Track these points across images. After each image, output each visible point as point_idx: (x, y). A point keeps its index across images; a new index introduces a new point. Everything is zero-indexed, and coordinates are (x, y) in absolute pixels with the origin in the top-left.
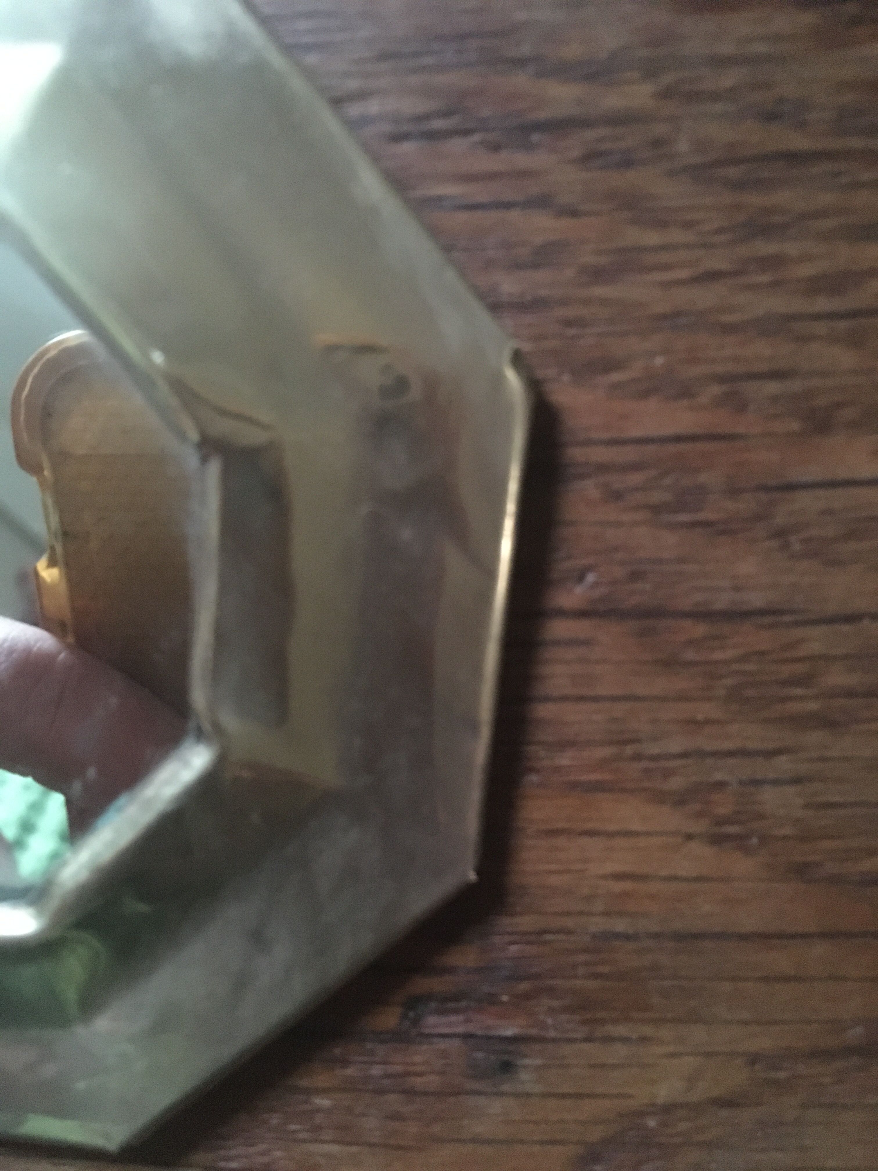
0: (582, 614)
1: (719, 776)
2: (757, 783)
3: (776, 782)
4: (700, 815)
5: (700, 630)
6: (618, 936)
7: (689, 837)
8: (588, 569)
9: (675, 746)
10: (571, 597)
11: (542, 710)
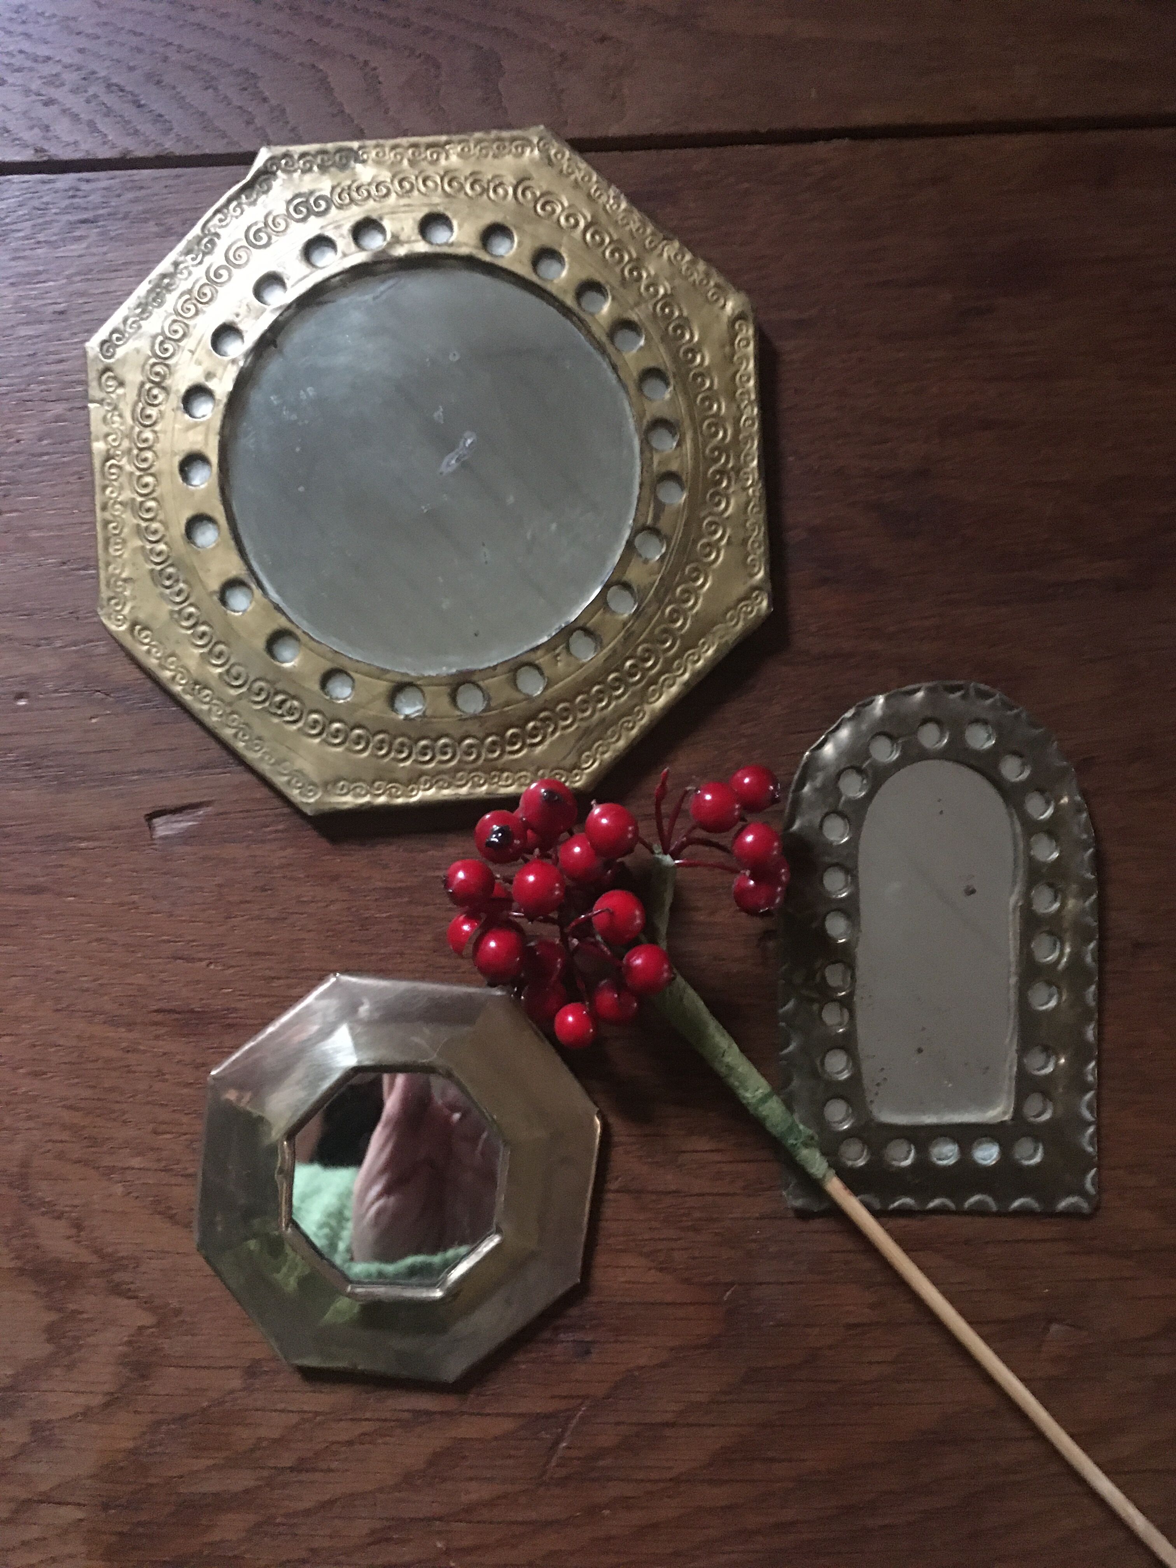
0: (617, 1191)
1: (660, 1247)
2: (673, 1249)
3: (679, 1249)
4: (653, 1261)
5: (654, 1197)
6: (626, 1303)
7: (650, 1269)
8: (620, 1176)
9: (646, 1236)
10: (613, 1186)
11: (603, 1224)
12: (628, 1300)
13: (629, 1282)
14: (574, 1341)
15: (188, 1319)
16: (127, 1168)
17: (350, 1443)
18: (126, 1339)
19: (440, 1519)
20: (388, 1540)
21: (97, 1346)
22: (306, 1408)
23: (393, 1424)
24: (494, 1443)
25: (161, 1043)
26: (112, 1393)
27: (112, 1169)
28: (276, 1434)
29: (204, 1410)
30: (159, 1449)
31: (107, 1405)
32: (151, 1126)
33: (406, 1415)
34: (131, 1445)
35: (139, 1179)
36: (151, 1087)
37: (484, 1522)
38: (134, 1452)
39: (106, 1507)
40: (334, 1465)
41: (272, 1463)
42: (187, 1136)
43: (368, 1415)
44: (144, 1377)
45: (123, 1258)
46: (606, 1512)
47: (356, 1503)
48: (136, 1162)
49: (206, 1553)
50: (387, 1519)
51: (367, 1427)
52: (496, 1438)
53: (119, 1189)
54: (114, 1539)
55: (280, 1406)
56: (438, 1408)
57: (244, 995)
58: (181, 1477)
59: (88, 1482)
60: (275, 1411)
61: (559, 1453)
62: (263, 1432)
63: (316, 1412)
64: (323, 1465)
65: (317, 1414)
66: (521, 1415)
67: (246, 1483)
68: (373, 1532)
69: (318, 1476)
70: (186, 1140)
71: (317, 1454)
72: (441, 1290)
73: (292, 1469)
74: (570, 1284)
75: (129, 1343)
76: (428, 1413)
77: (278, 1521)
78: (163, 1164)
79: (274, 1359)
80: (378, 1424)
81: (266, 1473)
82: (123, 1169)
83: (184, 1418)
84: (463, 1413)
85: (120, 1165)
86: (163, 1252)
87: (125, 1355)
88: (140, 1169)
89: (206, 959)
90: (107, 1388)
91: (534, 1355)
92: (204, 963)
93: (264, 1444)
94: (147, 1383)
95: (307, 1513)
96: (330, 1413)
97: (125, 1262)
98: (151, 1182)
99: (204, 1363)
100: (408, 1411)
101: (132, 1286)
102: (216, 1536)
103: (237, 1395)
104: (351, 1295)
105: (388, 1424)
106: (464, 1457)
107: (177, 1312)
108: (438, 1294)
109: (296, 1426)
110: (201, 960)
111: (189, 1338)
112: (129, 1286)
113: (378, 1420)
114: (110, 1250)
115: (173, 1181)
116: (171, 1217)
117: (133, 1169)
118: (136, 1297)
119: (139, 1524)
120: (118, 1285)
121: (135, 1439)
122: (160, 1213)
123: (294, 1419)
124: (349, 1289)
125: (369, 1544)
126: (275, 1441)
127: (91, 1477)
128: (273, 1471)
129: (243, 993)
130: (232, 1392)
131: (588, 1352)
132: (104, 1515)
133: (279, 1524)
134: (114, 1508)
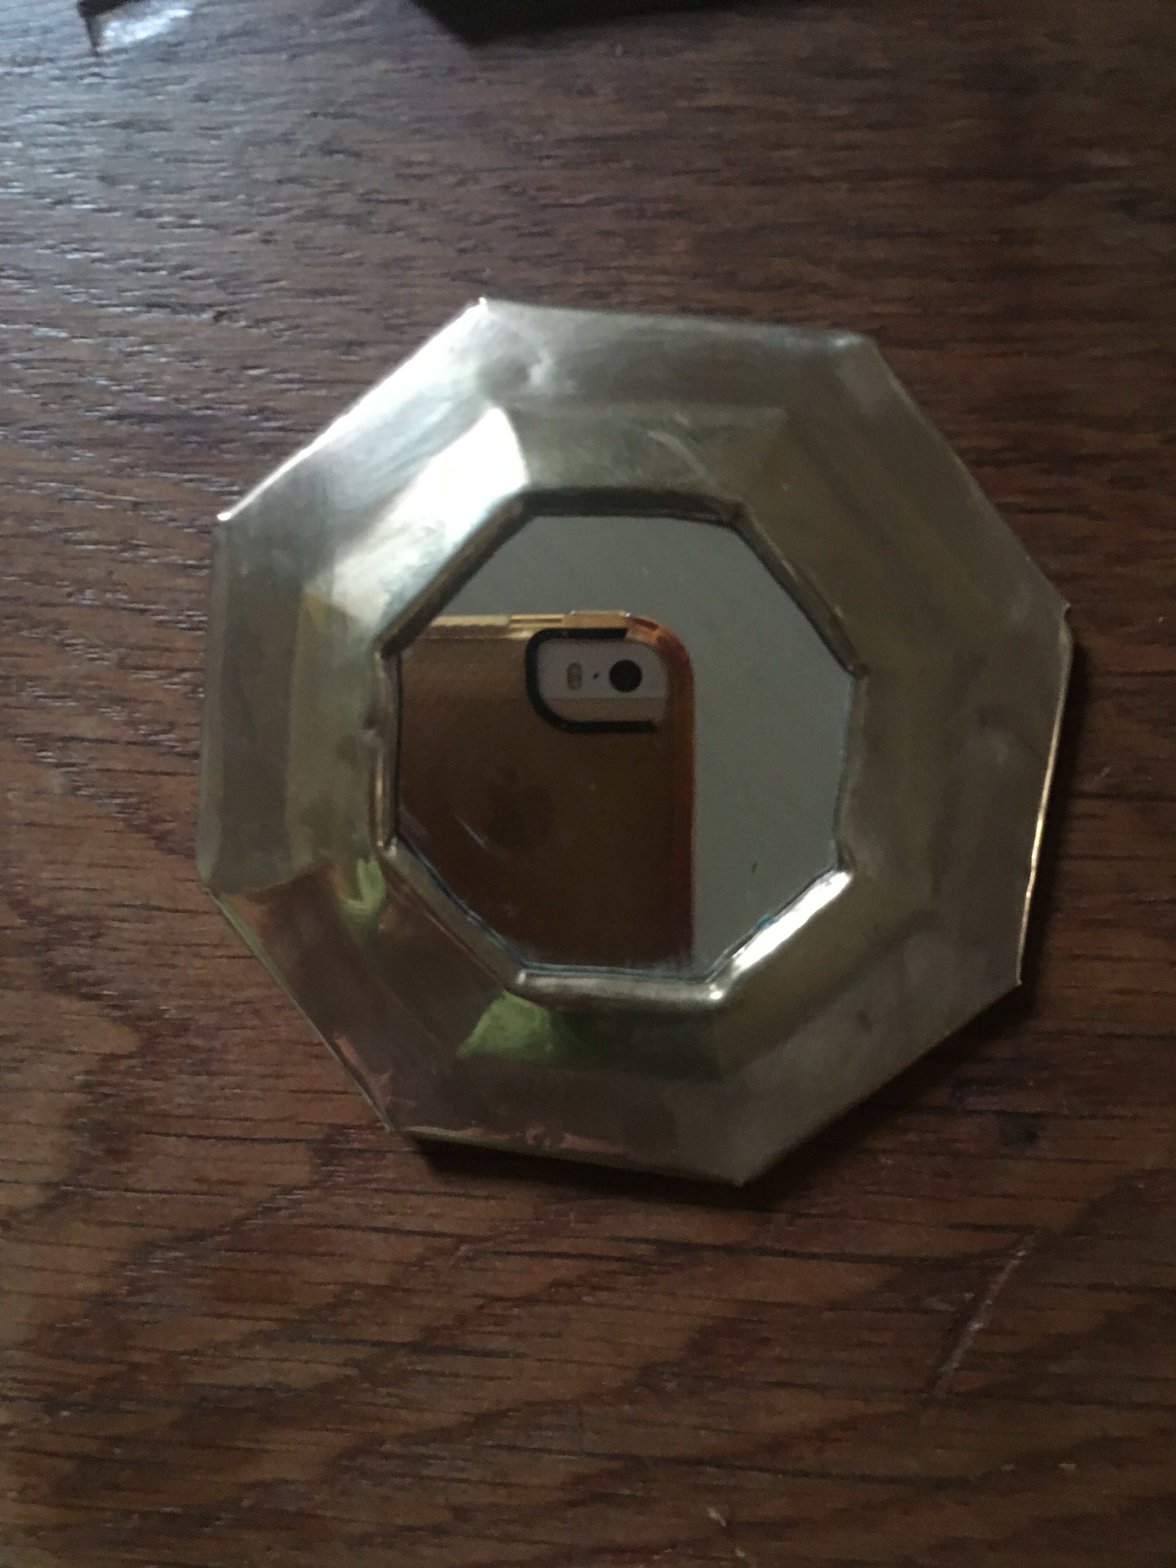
0: (1100, 796)
6: (1118, 1036)
8: (1104, 764)
9: (1167, 894)
10: (1092, 784)
11: (1068, 866)
12: (1120, 1030)
13: (1121, 992)
14: (1001, 1113)
15: (198, 1042)
16: (72, 739)
17: (528, 1300)
18: (80, 1078)
19: (716, 1462)
20: (608, 1499)
21: (23, 1090)
22: (437, 1227)
23: (616, 1266)
24: (827, 1315)
25: (128, 483)
26: (57, 1184)
27: (42, 741)
28: (377, 1276)
29: (239, 1222)
30: (150, 1298)
31: (45, 1208)
32: (113, 655)
33: (642, 1249)
34: (94, 1286)
35: (93, 759)
36: (110, 573)
37: (807, 1475)
38: (104, 1300)
39: (52, 1405)
40: (498, 1343)
41: (372, 1332)
42: (187, 675)
43: (566, 1246)
44: (117, 1154)
45: (71, 918)
46: (1069, 1467)
47: (544, 1420)
48: (86, 727)
49: (246, 1503)
50: (614, 1457)
51: (562, 1269)
52: (833, 1306)
53: (55, 781)
54: (67, 1466)
55: (387, 1221)
56: (708, 1239)
57: (291, 381)
58: (195, 1353)
59: (18, 1355)
60: (376, 1230)
61: (968, 1342)
62: (354, 1271)
63: (458, 1236)
64: (472, 1341)
65: (461, 1239)
66: (882, 1260)
67: (322, 1369)
68: (579, 1480)
69: (464, 1364)
70: (185, 683)
71: (462, 1320)
72: (720, 987)
73: (413, 1347)
74: (1003, 988)
75: (86, 1087)
76: (686, 1247)
77: (387, 1447)
78: (143, 729)
79: (373, 1126)
80: (584, 1265)
81: (360, 1353)
82: (64, 739)
83: (198, 1236)
84: (762, 1251)
85: (57, 730)
86: (146, 907)
87: (80, 1110)
88: (97, 741)
89: (210, 306)
90: (45, 1173)
91: (911, 1137)
92: (207, 316)
93: (358, 1294)
94: (123, 1167)
95: (443, 1435)
96: (487, 1239)
97: (75, 926)
98: (119, 766)
99: (236, 1131)
100: (647, 1241)
101: (89, 975)
102: (267, 1471)
103: (299, 1195)
104: (530, 994)
105: (604, 1266)
106: (766, 1341)
107: (182, 1028)
108: (716, 995)
109: (420, 1262)
110: (203, 307)
111: (204, 1079)
112: (81, 975)
113: (582, 1256)
114: (42, 901)
115: (163, 764)
116: (161, 838)
117: (83, 740)
118: (97, 997)
119: (118, 1440)
120: (63, 971)
121: (101, 1275)
122: (138, 829)
123: (416, 1247)
124: (522, 977)
125: (572, 1504)
126: (378, 1290)
127: (25, 1345)
128: (376, 1350)
129: (290, 376)
130: (287, 1190)
131: (1031, 1137)
132: (47, 1420)
133: (387, 1456)
134: (69, 1406)
